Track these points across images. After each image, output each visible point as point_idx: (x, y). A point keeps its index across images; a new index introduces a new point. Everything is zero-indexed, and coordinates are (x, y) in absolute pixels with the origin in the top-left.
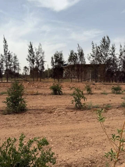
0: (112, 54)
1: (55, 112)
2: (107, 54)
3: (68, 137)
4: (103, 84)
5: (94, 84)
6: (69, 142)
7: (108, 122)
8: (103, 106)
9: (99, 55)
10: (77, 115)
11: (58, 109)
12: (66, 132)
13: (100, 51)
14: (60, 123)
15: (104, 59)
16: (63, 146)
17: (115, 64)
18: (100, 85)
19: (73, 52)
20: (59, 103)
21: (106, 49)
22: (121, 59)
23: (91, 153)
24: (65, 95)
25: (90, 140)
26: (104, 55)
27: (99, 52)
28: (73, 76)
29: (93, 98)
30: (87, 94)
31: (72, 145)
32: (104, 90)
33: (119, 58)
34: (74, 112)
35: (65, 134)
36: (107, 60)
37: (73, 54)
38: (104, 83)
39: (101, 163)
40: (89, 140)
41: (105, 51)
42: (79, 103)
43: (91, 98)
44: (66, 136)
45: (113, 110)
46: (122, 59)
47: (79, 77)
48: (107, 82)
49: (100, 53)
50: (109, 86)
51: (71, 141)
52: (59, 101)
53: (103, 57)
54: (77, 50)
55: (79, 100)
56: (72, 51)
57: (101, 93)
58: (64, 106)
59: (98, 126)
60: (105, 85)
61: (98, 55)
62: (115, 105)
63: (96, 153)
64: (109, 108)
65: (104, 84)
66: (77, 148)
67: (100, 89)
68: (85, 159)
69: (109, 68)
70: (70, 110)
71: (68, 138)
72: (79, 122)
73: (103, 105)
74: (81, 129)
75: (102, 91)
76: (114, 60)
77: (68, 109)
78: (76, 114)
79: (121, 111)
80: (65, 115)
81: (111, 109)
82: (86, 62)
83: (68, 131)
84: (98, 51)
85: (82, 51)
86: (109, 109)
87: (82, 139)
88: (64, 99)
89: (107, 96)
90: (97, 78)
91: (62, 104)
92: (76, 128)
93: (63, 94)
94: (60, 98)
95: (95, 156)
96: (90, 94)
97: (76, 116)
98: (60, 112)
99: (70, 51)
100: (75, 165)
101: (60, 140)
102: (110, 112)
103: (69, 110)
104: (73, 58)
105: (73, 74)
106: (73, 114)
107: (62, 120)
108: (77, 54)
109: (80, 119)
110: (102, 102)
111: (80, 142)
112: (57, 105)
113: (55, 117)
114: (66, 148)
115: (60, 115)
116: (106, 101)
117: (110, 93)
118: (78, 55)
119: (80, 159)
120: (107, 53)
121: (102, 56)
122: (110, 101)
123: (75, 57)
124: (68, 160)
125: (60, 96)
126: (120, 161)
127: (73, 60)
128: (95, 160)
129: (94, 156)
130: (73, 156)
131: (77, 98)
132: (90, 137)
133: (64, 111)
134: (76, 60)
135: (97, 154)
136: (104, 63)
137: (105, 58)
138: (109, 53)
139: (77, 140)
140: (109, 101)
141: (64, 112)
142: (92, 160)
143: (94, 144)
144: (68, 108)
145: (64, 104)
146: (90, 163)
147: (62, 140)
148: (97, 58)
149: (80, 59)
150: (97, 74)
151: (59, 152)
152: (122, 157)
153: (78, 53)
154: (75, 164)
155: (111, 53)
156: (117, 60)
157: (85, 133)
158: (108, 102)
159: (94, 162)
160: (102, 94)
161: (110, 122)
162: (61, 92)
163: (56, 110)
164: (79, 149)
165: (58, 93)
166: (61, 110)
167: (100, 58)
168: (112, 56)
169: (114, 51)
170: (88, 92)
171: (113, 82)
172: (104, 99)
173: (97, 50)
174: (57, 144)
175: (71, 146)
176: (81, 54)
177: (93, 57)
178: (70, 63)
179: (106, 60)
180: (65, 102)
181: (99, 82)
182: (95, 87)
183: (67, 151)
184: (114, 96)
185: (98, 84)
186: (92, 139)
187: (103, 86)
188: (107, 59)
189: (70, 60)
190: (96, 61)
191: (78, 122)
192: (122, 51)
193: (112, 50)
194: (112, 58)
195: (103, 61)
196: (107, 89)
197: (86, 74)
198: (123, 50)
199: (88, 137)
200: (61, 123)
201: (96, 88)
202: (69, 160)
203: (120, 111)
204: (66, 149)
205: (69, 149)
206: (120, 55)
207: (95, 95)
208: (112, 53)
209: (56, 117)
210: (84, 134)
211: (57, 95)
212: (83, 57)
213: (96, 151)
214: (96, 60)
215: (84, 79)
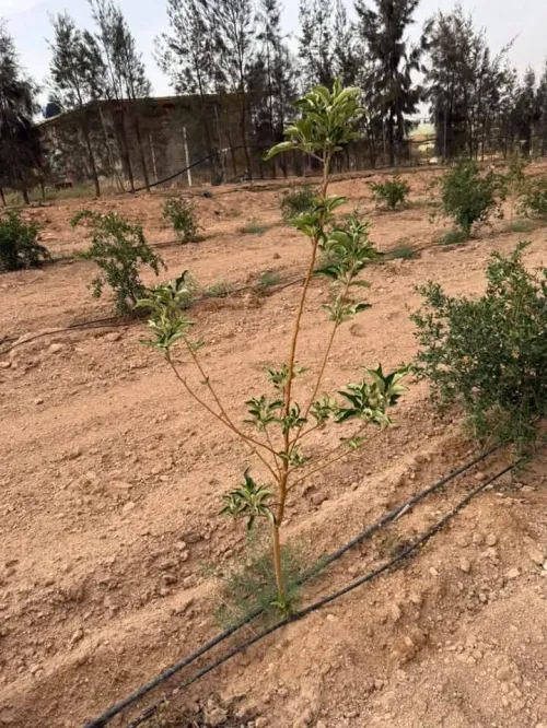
0: (269, 36)
1: (12, 353)
2: (242, 34)
3: (74, 457)
4: (246, 188)
5: (207, 195)
6: (78, 481)
7: (269, 346)
8: (249, 285)
9: (207, 44)
10: (130, 344)
11: (26, 336)
12: (69, 435)
13: (208, 18)
14: (36, 401)
15: (234, 62)
16: (45, 512)
17: (288, 86)
18: (234, 197)
19: (70, 28)
20: (30, 309)
21: (237, 11)
22: (311, 58)
23: (188, 499)
24: (65, 264)
25: (186, 443)
26: (230, 45)
27: (207, 24)
28: (99, 164)
29: (208, 257)
30: (176, 244)
31: (97, 492)
32: (251, 217)
33: (302, 55)
34: (111, 336)
35: (61, 450)
36: (247, 66)
37: (72, 37)
38: (249, 185)
39: (233, 530)
40: (181, 445)
41: (234, 22)
42: (131, 289)
43: (196, 259)
44: (65, 459)
45: (288, 291)
46: (313, 63)
47: (132, 167)
48: (262, 178)
49: (212, 29)
50: (271, 193)
51: (91, 475)
52: (35, 296)
53: (230, 54)
54: (92, 13)
55: (130, 277)
56: (62, 22)
57: (237, 230)
58: (59, 315)
59: (224, 371)
60: (255, 194)
61: (204, 43)
62: (294, 269)
63: (209, 494)
64: (272, 288)
65: (251, 189)
66: (119, 498)
67: (235, 214)
68: (159, 536)
69: (265, 109)
70: (91, 331)
71: (74, 462)
72: (138, 372)
73: (248, 281)
74: (145, 405)
75: (242, 223)
76: (280, 66)
77: (82, 329)
78: (122, 341)
79: (320, 291)
80: (66, 358)
81: (279, 290)
82: (149, 85)
83: (78, 428)
84: (201, 22)
85: (120, 20)
86: (270, 294)
87: (149, 446)
88: (61, 286)
89: (263, 238)
90: (218, 160)
91: (49, 311)
92: (118, 408)
93: (54, 262)
94: (40, 280)
95: (206, 507)
96: (193, 241)
97: (122, 351)
98: (34, 349)
99: (52, 21)
100: (106, 584)
101: (31, 484)
102: (273, 304)
103: (85, 332)
104: (74, 60)
105: (94, 153)
106: (110, 344)
107: (47, 384)
108: (95, 39)
109: (140, 362)
110: (243, 269)
111: (138, 465)
112: (20, 319)
113: (10, 377)
114: (61, 515)
115: (37, 365)
116: (260, 260)
117: (277, 225)
118: (100, 44)
119: (130, 546)
120: (245, 30)
121: (224, 49)
122: (277, 257)
123: (88, 54)
124: (68, 571)
125: (40, 273)
126: (314, 496)
127: (82, 72)
128: (208, 524)
129: (202, 512)
130: (97, 542)
131: (120, 266)
132: (188, 431)
133: (56, 341)
134: (94, 73)
135: (213, 496)
136: (237, 84)
137: (236, 56)
138: (252, 32)
139: (123, 457)
140: (270, 258)
141: (55, 347)
142: (189, 534)
143: (203, 457)
144: (81, 324)
145: (58, 311)
146: (181, 551)
147: (45, 483)
148: (200, 58)
149: (117, 67)
150: (214, 145)
151: (23, 546)
152: (321, 476)
153: (100, 32)
154: (107, 578)
155: (260, 28)
156: (293, 65)
157: (165, 417)
158: (267, 262)
159: (202, 538)
160: (243, 231)
161: (274, 343)
162: (44, 249)
163: (15, 343)
164: (129, 499)
165: (28, 261)
166: (40, 340)
167: (216, 58)
168: (270, 44)
169: (275, 20)
170: (182, 232)
171: (285, 175)
172: (250, 252)
173: (197, 13)
174: (11, 508)
175: (86, 499)
176: (119, 40)
177: (183, 52)
178: (68, 91)
179: (243, 67)
180: (65, 298)
181: (228, 182)
182: (213, 207)
183: (66, 530)
184: (294, 236)
185: (226, 194)
186: (193, 434)
187: (247, 197)
188: (249, 64)
189: (62, 75)
190: (199, 76)
191: (131, 375)
192: (310, 18)
193: (264, 14)
194: (268, 56)
195: (234, 75)
196: (267, 209)
197: (163, 146)
198: (312, 12)
199: (179, 432)
200: (40, 403)
201: (217, 213)
202: (71, 574)
203: (315, 291)
204: (63, 518)
205: (80, 514)
206: (303, 42)
207: (213, 241)
208: (268, 27)
209: (15, 379)
210: (157, 422)
211: (19, 273)
212: (131, 57)
213: (211, 483)
214: (196, 68)
215: (160, 175)
